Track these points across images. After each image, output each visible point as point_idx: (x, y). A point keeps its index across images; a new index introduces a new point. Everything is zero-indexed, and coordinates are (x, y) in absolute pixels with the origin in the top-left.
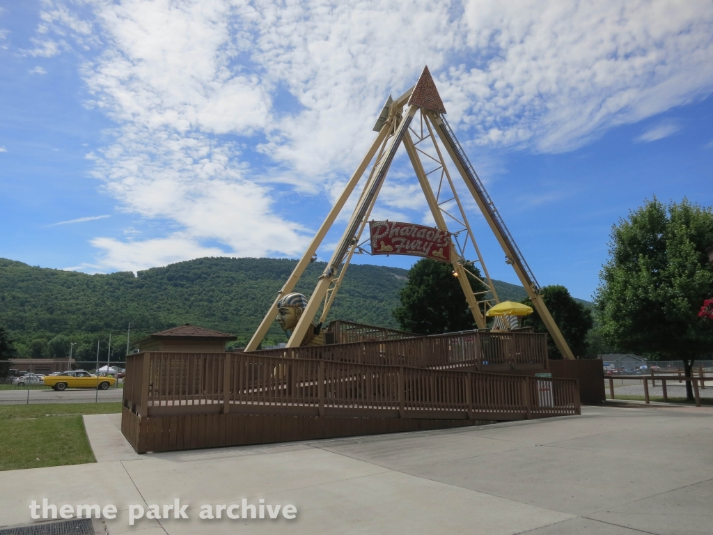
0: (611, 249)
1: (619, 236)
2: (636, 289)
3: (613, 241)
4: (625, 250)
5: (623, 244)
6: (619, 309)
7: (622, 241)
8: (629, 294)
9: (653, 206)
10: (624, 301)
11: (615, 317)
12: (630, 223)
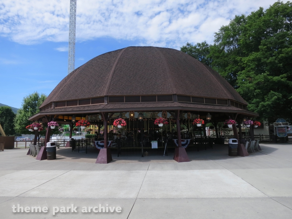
0: (22, 104)
1: (25, 101)
2: (27, 117)
3: (23, 102)
4: (26, 105)
5: (26, 103)
6: (21, 122)
7: (26, 102)
8: (24, 119)
9: (36, 94)
10: (23, 121)
11: (20, 124)
12: (29, 98)
